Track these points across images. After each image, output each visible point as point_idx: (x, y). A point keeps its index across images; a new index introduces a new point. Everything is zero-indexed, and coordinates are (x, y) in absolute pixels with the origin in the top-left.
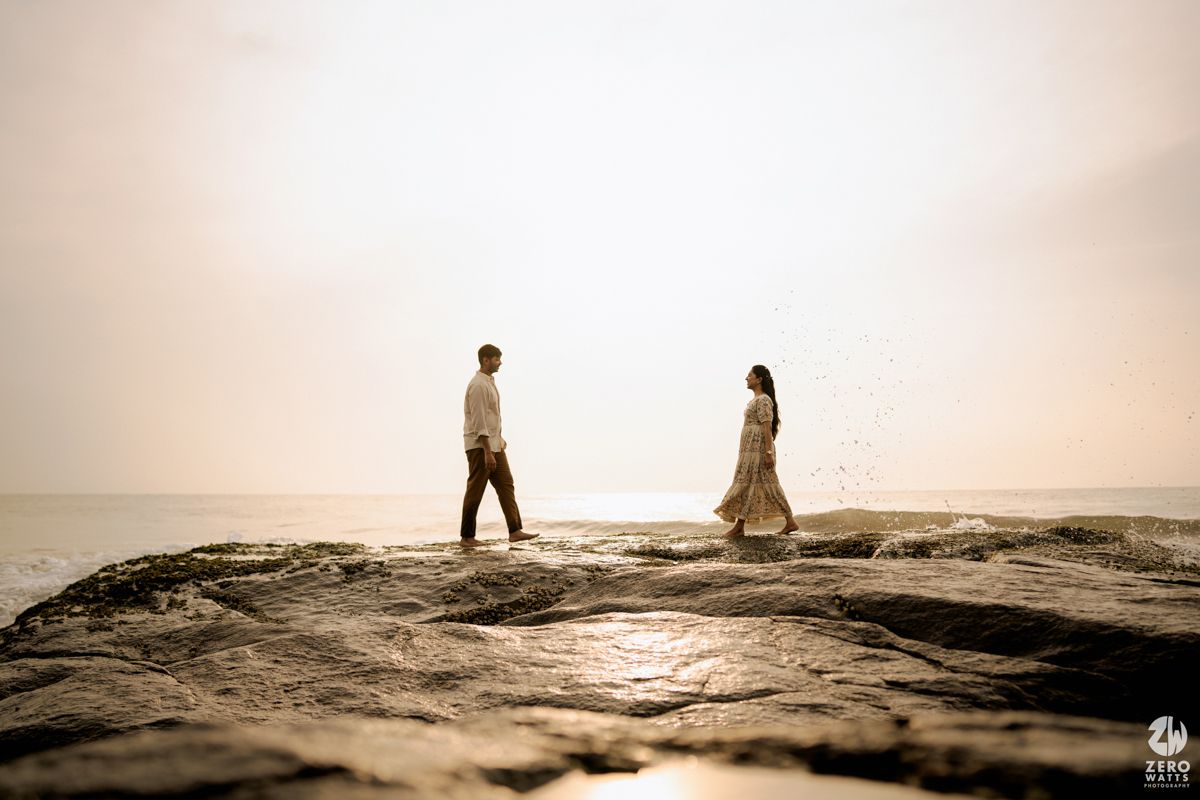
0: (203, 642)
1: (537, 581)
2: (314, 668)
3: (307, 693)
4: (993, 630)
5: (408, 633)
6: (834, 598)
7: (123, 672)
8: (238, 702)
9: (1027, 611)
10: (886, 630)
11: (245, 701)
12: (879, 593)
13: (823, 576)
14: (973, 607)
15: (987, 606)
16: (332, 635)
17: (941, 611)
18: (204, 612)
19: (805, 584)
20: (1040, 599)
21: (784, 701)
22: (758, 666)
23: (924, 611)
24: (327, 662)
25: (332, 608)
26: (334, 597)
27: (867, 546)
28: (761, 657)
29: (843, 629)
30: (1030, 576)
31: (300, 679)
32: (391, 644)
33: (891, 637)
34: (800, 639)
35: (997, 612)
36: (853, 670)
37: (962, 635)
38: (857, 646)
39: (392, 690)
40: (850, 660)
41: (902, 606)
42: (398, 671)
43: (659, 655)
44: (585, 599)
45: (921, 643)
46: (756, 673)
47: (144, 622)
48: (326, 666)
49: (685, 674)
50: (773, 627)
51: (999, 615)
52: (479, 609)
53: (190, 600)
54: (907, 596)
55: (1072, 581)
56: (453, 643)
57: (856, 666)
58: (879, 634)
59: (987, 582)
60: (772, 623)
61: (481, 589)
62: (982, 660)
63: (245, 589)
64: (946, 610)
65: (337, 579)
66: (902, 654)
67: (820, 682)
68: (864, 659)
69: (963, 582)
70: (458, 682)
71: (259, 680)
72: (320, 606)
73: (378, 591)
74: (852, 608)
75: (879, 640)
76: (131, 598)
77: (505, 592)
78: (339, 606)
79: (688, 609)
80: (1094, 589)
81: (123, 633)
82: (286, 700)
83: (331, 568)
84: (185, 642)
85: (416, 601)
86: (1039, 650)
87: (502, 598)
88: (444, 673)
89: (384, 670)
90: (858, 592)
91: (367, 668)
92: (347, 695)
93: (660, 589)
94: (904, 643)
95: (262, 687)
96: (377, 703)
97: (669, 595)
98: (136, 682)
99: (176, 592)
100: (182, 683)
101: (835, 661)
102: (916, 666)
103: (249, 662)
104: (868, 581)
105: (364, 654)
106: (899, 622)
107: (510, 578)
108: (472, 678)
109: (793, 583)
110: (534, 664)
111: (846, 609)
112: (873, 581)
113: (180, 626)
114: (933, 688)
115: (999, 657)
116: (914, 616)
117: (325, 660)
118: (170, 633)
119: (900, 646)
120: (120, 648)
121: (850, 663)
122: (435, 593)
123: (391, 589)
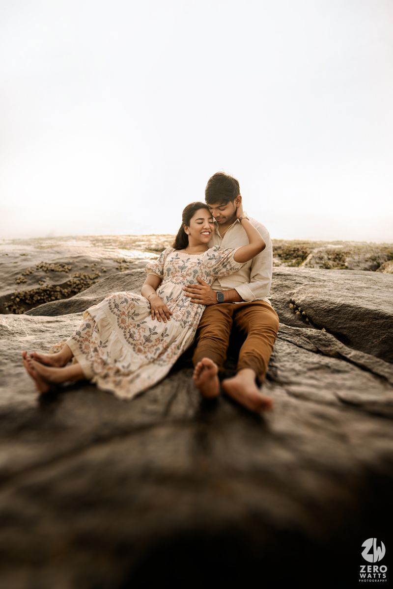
1: (82, 269)
6: (289, 303)
10: (334, 339)
12: (326, 301)
13: (280, 283)
17: (377, 321)
23: (363, 320)
27: (303, 252)
29: (299, 335)
33: (339, 346)
38: (311, 353)
40: (305, 369)
41: (344, 314)
44: (100, 291)
52: (39, 289)
54: (349, 306)
57: (311, 378)
58: (328, 343)
61: (43, 274)
64: (382, 321)
66: (351, 366)
68: (317, 369)
69: (388, 294)
75: (329, 349)
77: (58, 276)
87: (57, 281)
90: (308, 299)
94: (352, 353)
101: (293, 370)
104: (316, 289)
106: (341, 328)
107: (63, 267)
111: (298, 313)
112: (320, 290)
116: (354, 324)
119: (348, 356)
121: (305, 373)
122: (10, 276)
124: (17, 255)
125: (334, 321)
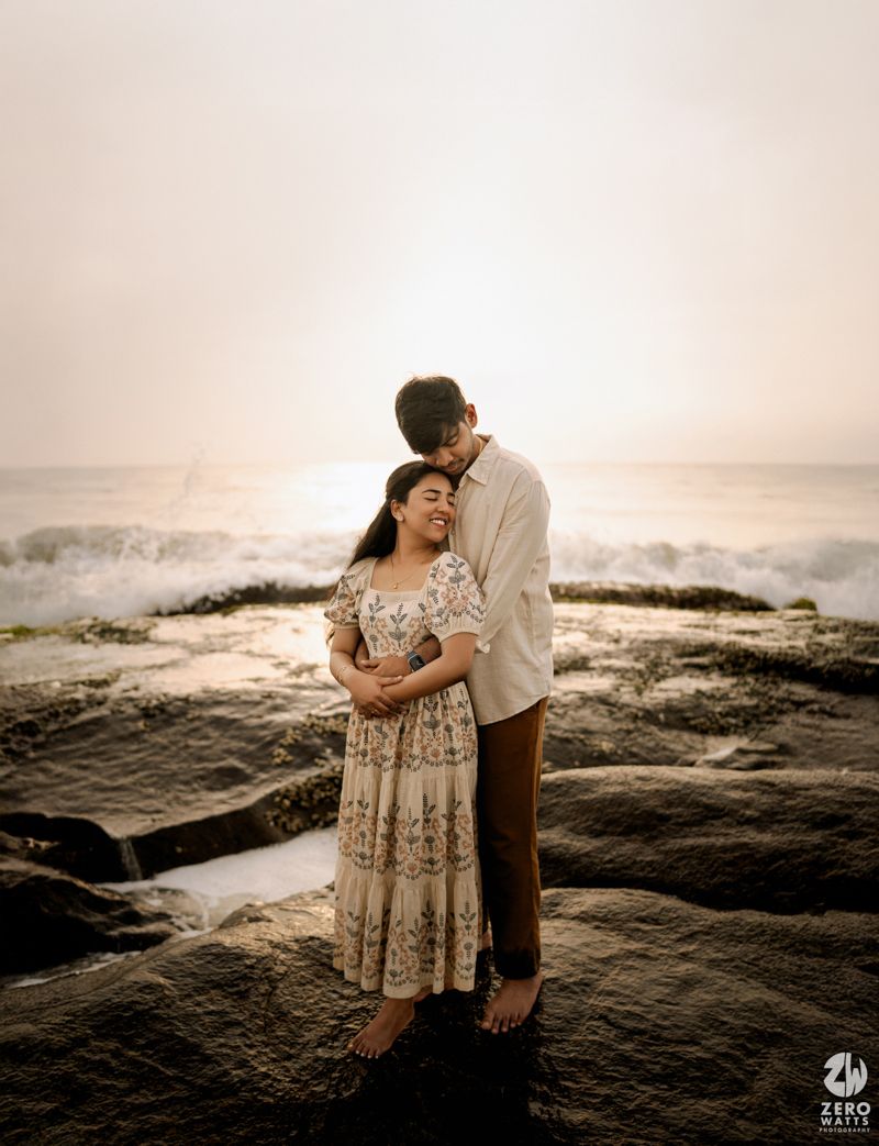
25: (131, 778)
26: (130, 758)
52: (319, 776)
61: (318, 741)
72: (114, 775)
73: (187, 746)
78: (139, 775)
85: (236, 763)
122: (259, 749)
123: (203, 743)
124: (257, 698)
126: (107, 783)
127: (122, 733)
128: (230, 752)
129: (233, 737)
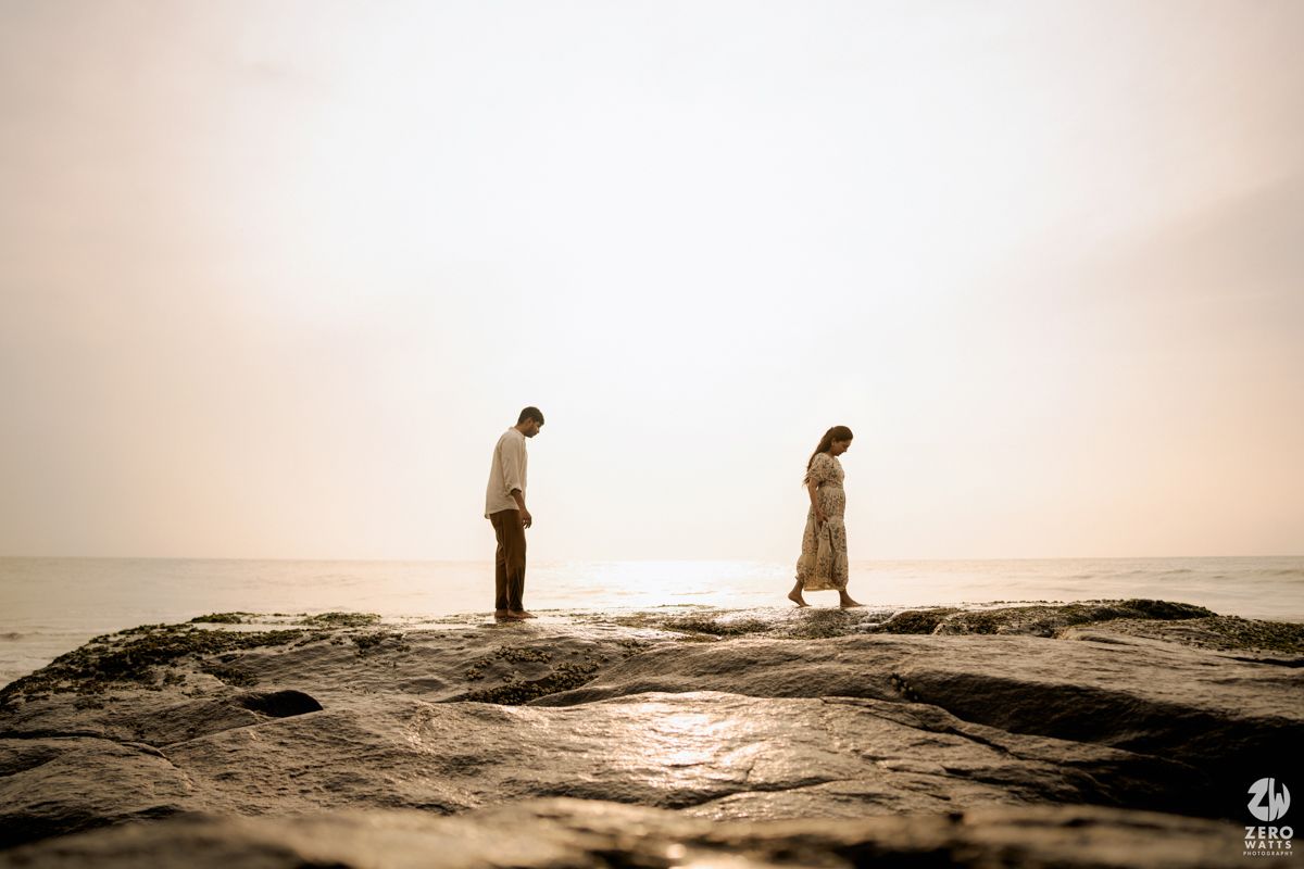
0: (202, 722)
2: (322, 751)
3: (315, 779)
4: (1062, 713)
5: (427, 713)
6: (891, 678)
7: (113, 755)
8: (240, 788)
9: (1100, 692)
10: (947, 713)
11: (247, 787)
12: (941, 672)
13: (879, 654)
14: (1041, 688)
15: (1057, 687)
16: (343, 715)
17: (1007, 692)
18: (204, 688)
19: (859, 662)
20: (1115, 679)
21: (834, 790)
22: (807, 751)
23: (988, 693)
24: (338, 744)
25: (344, 684)
26: (346, 673)
27: (928, 621)
28: (810, 742)
29: (901, 712)
30: (1104, 654)
31: (308, 763)
32: (407, 726)
33: (953, 720)
34: (853, 722)
35: (1067, 693)
36: (911, 756)
37: (1029, 718)
38: (916, 730)
39: (408, 776)
40: (907, 745)
41: (965, 686)
42: (415, 755)
43: (701, 739)
44: (620, 677)
45: (985, 728)
46: (805, 759)
47: (138, 699)
48: (336, 749)
49: (727, 760)
50: (824, 709)
51: (1069, 697)
52: (505, 687)
53: (190, 675)
54: (970, 676)
55: (1149, 660)
56: (475, 724)
57: (914, 752)
58: (939, 718)
59: (1058, 661)
60: (823, 705)
61: (507, 666)
62: (1050, 746)
63: (249, 664)
64: (1013, 691)
65: (351, 654)
66: (965, 739)
67: (875, 770)
68: (923, 744)
69: (1032, 660)
70: (479, 767)
71: (262, 764)
72: (332, 683)
73: (395, 666)
74: (911, 688)
75: (939, 724)
76: (125, 673)
77: (533, 668)
78: (352, 683)
79: (733, 689)
80: (1173, 668)
81: (114, 712)
82: (292, 786)
83: (343, 641)
84: (183, 721)
85: (436, 677)
86: (1113, 735)
87: (531, 675)
88: (464, 758)
89: (400, 754)
90: (916, 671)
91: (381, 752)
92: (359, 781)
93: (700, 667)
94: (966, 726)
95: (267, 772)
96: (391, 790)
97: (711, 673)
98: (128, 766)
99: (174, 665)
100: (179, 767)
101: (890, 746)
102: (979, 752)
103: (252, 744)
104: (928, 659)
105: (378, 736)
106: (961, 704)
107: (539, 654)
108: (495, 763)
109: (847, 661)
110: (564, 749)
111: (903, 690)
112: (933, 659)
113: (178, 703)
114: (998, 777)
115: (1070, 743)
116: (977, 697)
117: (335, 742)
118: (167, 711)
119: (963, 731)
120: (112, 728)
121: (907, 748)
122: (456, 669)
123: (409, 664)
124: (460, 637)
125: (951, 696)
126: (326, 687)
127: (340, 657)
128: (432, 671)
129: (436, 662)
